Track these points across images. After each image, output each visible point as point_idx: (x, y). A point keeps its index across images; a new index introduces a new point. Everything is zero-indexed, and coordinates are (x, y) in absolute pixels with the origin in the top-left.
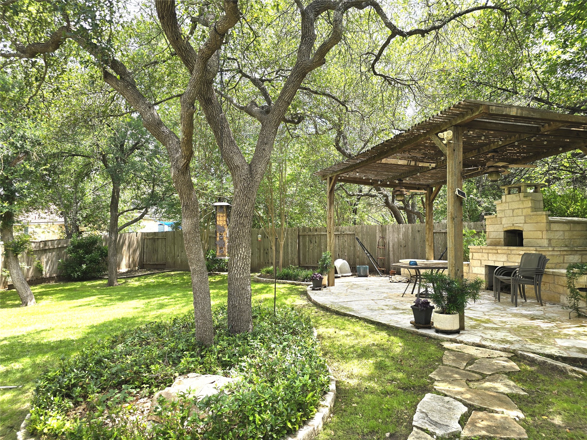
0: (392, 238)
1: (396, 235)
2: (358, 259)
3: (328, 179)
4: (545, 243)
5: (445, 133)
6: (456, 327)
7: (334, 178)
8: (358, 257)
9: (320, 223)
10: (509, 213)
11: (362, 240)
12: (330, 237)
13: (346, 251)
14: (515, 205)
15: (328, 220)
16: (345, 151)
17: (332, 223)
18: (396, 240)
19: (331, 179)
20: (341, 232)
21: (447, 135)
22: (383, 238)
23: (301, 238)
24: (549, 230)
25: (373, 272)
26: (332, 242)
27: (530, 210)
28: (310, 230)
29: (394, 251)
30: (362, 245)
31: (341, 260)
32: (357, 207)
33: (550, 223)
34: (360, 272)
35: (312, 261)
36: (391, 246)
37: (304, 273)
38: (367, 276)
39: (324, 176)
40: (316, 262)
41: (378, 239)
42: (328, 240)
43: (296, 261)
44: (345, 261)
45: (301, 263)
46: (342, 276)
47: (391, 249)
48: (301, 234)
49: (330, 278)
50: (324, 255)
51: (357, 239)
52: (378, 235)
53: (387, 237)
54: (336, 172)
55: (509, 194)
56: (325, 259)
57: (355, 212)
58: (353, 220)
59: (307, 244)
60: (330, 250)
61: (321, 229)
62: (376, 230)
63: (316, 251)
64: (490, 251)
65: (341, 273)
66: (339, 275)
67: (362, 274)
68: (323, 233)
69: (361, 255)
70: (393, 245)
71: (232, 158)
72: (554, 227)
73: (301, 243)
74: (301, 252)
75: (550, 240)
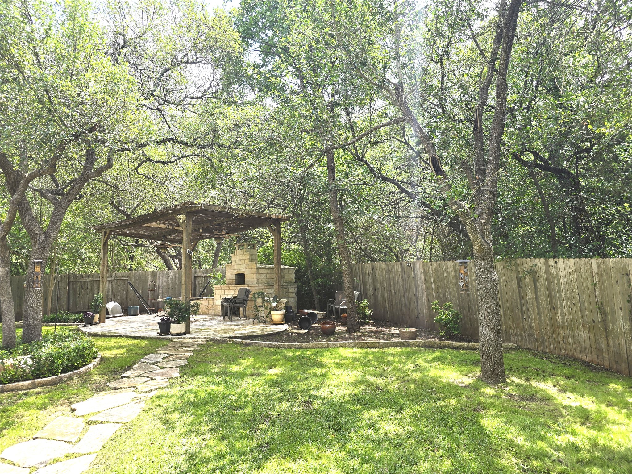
0: (161, 282)
1: (165, 280)
2: (130, 302)
3: (103, 233)
4: (255, 281)
5: (182, 216)
6: (184, 331)
7: (108, 232)
8: (130, 300)
9: (93, 270)
10: (238, 262)
11: (135, 284)
12: (103, 282)
13: (119, 295)
14: (241, 257)
15: (101, 268)
16: (120, 208)
17: (105, 269)
18: (165, 284)
19: (105, 233)
20: (115, 277)
21: (182, 217)
22: (154, 282)
23: (71, 284)
24: (257, 273)
25: (143, 311)
26: (104, 286)
27: (248, 260)
28: (82, 276)
29: (163, 293)
30: (134, 289)
31: (113, 302)
32: (133, 254)
33: (258, 269)
34: (131, 312)
35: (82, 306)
36: (160, 289)
37: (74, 317)
38: (137, 315)
39: (99, 230)
40: (87, 307)
41: (149, 282)
42: (101, 284)
43: (65, 307)
44: (117, 304)
45: (71, 308)
46: (113, 317)
47: (160, 291)
48: (71, 280)
49: (101, 316)
50: (96, 297)
51: (130, 284)
52: (150, 279)
53: (158, 281)
54: (110, 228)
55: (239, 249)
56: (97, 300)
57: (132, 258)
58: (129, 267)
59: (78, 290)
60: (103, 292)
61: (93, 275)
62: (148, 275)
63: (88, 296)
64: (226, 288)
65: (113, 314)
66: (110, 316)
67: (132, 314)
68: (95, 279)
69: (133, 298)
70: (163, 288)
71: (33, 228)
72: (261, 271)
73: (71, 290)
74: (71, 298)
75: (258, 279)
